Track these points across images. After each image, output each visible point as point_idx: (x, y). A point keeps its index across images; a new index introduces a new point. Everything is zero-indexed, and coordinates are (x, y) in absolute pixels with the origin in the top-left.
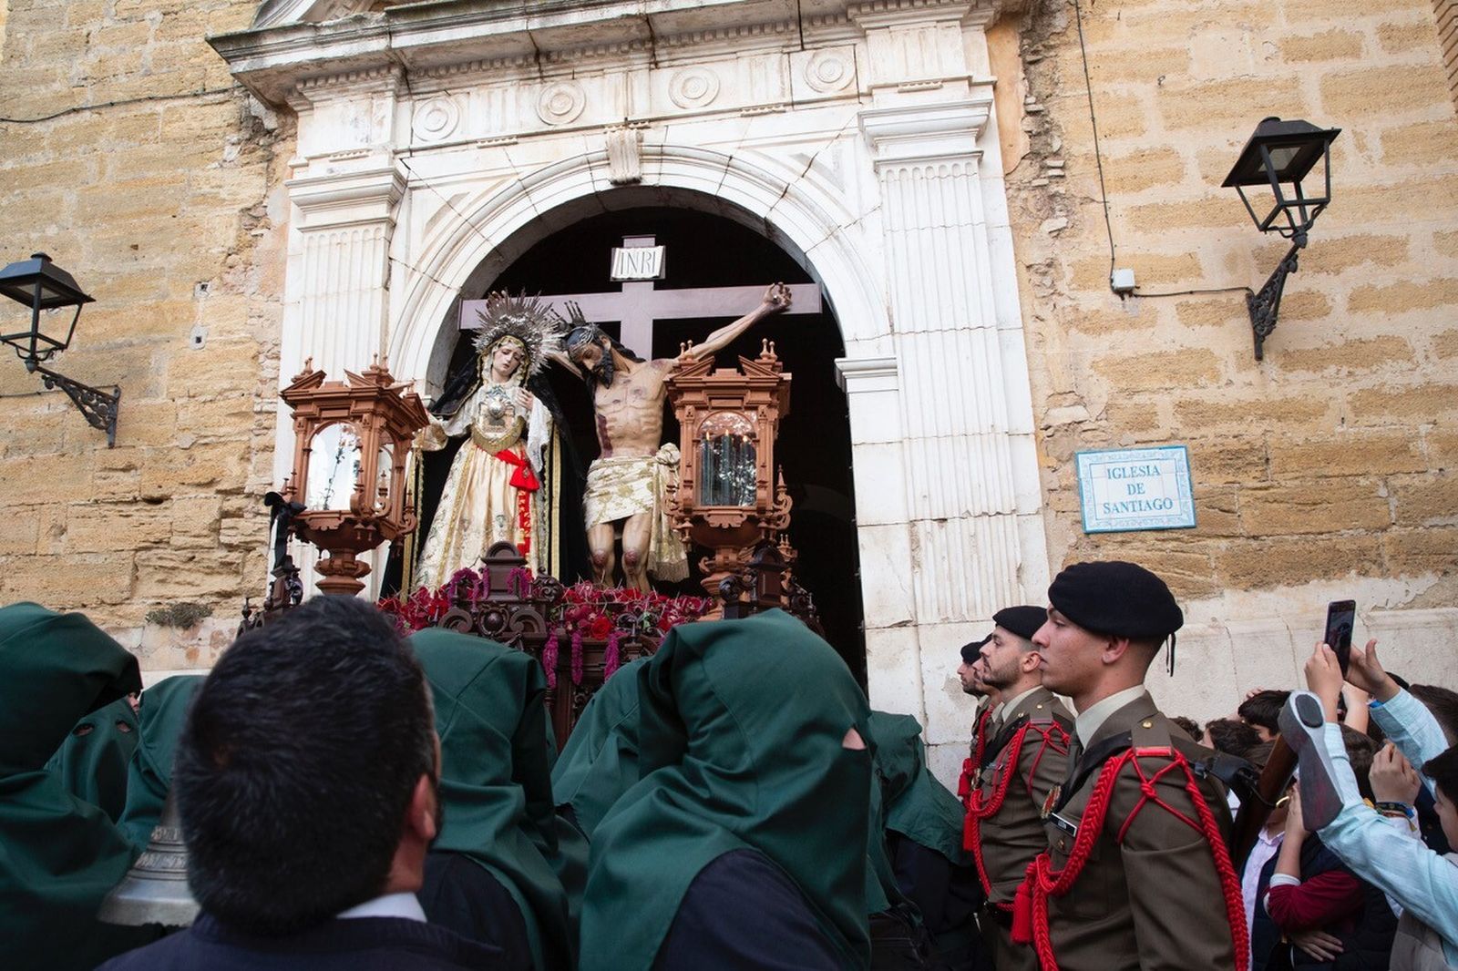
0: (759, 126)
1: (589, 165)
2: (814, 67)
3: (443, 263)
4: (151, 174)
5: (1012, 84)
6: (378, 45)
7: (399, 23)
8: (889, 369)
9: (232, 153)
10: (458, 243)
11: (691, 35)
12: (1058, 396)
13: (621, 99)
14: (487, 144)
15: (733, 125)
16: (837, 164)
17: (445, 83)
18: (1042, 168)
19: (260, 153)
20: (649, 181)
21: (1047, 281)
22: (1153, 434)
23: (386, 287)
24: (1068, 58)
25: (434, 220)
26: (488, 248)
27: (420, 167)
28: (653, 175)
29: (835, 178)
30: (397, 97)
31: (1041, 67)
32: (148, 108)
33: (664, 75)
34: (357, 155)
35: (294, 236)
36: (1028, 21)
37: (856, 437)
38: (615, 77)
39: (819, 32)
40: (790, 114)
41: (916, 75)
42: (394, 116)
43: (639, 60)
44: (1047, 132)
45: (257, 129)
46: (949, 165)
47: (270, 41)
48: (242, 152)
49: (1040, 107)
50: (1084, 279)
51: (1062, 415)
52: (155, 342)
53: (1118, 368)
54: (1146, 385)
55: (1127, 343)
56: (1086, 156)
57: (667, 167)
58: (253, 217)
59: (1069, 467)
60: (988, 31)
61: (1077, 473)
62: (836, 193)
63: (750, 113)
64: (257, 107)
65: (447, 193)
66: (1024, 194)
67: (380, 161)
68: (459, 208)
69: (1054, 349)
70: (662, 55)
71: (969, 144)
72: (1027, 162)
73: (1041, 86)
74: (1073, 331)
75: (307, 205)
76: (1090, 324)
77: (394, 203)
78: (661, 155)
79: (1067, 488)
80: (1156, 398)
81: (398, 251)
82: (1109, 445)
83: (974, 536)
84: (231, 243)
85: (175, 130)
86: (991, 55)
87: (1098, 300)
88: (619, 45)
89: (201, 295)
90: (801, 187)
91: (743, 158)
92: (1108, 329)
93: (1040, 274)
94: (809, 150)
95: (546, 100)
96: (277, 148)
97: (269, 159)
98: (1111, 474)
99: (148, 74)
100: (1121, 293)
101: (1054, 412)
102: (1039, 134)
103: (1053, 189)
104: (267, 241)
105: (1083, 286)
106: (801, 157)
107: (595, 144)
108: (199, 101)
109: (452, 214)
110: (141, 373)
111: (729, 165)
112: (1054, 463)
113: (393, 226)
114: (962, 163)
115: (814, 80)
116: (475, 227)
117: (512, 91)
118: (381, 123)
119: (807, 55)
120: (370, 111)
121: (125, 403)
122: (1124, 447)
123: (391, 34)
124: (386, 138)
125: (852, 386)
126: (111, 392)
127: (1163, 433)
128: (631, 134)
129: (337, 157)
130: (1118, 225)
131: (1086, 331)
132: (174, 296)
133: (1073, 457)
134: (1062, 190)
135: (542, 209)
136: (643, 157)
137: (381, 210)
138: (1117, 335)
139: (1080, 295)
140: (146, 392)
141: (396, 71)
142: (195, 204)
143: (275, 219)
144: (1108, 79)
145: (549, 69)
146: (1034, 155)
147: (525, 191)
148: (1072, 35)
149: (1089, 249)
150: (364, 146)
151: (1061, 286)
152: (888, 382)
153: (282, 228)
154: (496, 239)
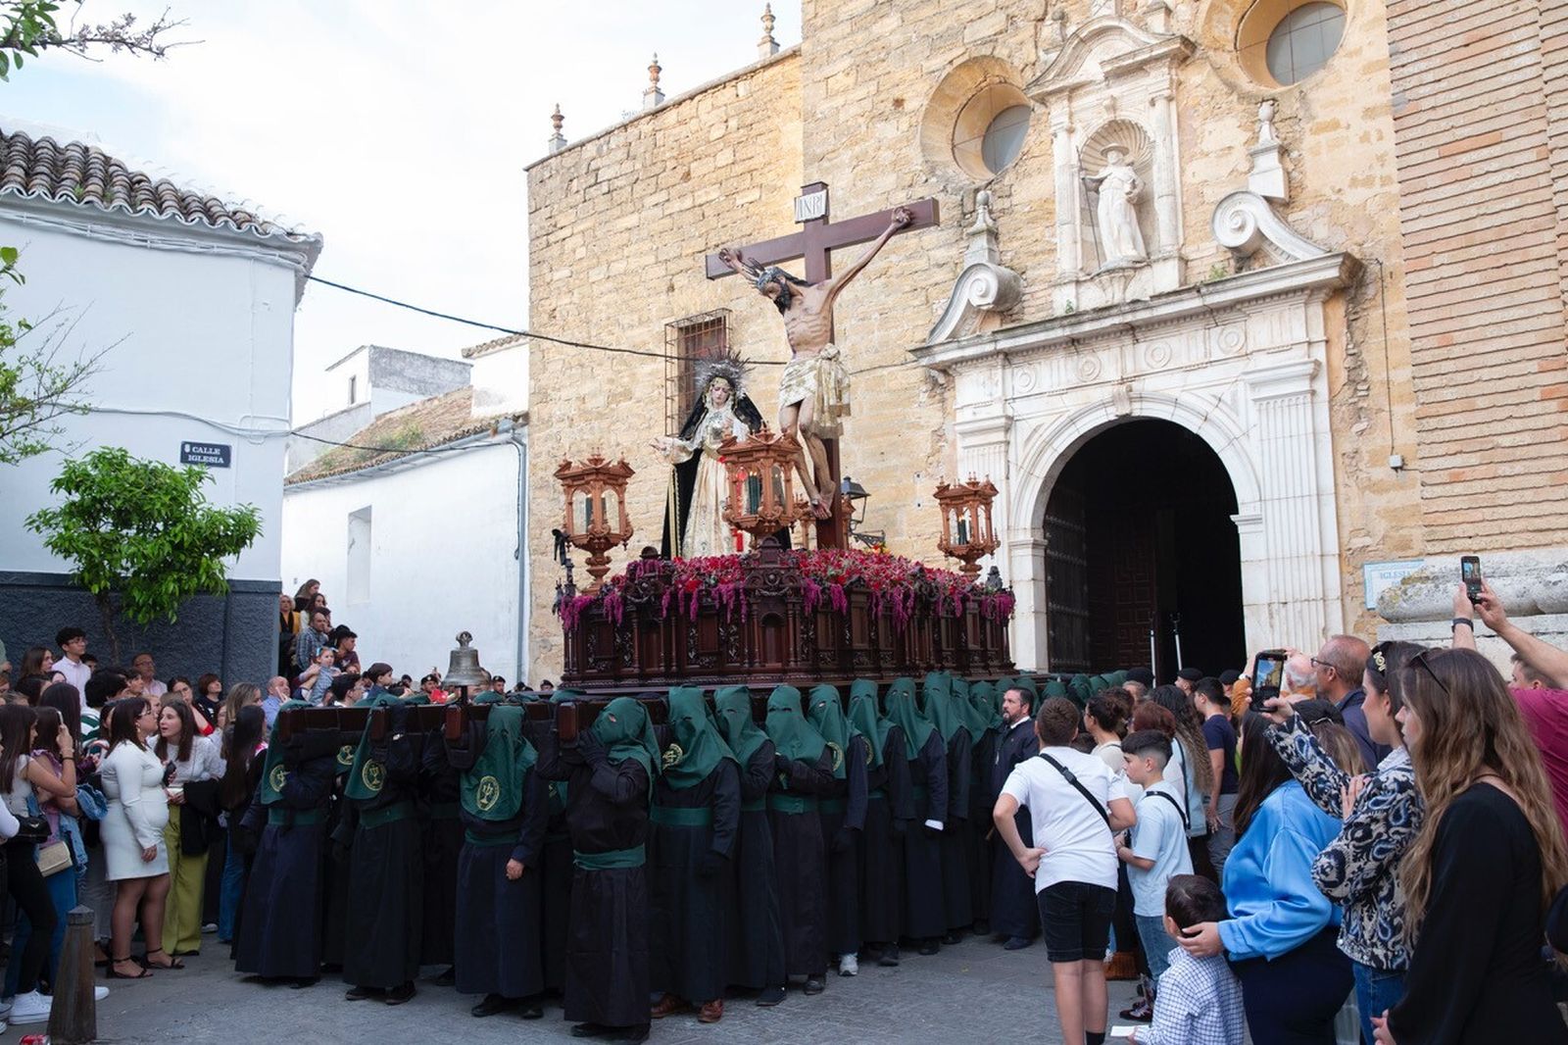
0: (1194, 378)
1: (1104, 405)
2: (1222, 337)
3: (1034, 465)
4: (886, 412)
5: (1339, 337)
6: (989, 348)
7: (999, 336)
8: (1256, 520)
9: (924, 397)
10: (1041, 452)
11: (1153, 324)
12: (1355, 532)
13: (1119, 364)
14: (1052, 394)
15: (1178, 376)
16: (1234, 400)
17: (1027, 358)
18: (1356, 390)
19: (938, 397)
20: (1136, 413)
21: (1354, 463)
22: (1409, 553)
23: (1008, 478)
24: (1374, 316)
25: (1029, 439)
26: (1056, 455)
27: (1019, 409)
28: (1141, 410)
29: (1234, 407)
30: (1004, 367)
31: (1358, 324)
32: (879, 372)
33: (1142, 347)
34: (987, 404)
35: (960, 444)
36: (1353, 291)
37: (1243, 558)
38: (1115, 350)
39: (1224, 316)
40: (1210, 370)
41: (1278, 342)
42: (1003, 379)
43: (1128, 340)
44: (1360, 366)
45: (935, 383)
46: (1294, 399)
47: (935, 349)
48: (929, 397)
49: (1355, 351)
50: (1376, 459)
51: (1358, 542)
52: (898, 507)
53: (1391, 514)
54: (1405, 524)
55: (1397, 499)
56: (1382, 383)
57: (1145, 405)
58: (938, 435)
59: (1360, 572)
60: (1325, 303)
61: (1363, 575)
62: (1234, 416)
63: (1189, 369)
64: (934, 373)
65: (1034, 423)
66: (1344, 408)
67: (997, 410)
68: (1040, 432)
69: (1355, 504)
70: (1139, 336)
71: (1305, 385)
72: (1346, 387)
73: (1358, 337)
74: (1367, 492)
75: (964, 434)
76: (1377, 488)
77: (1007, 430)
78: (1141, 398)
79: (1359, 584)
80: (1413, 531)
81: (1012, 458)
82: (1384, 559)
83: (1301, 612)
84: (929, 451)
85: (893, 385)
86: (1326, 319)
87: (1382, 473)
88: (1115, 333)
89: (917, 479)
90: (1216, 414)
91: (1185, 398)
92: (1387, 490)
93: (1347, 461)
94: (1218, 391)
95: (1080, 367)
96: (946, 395)
97: (943, 401)
98: (1382, 576)
99: (877, 352)
100: (1396, 469)
101: (1354, 541)
102: (1354, 368)
103: (1360, 404)
104: (947, 450)
105: (1374, 465)
106: (1214, 396)
107: (1105, 393)
108: (904, 367)
109: (1037, 436)
110: (893, 523)
111: (1176, 402)
112: (1351, 569)
113: (1008, 443)
114: (1301, 397)
115: (1223, 346)
116: (1049, 443)
117: (1062, 361)
118: (996, 384)
119: (1218, 329)
120: (990, 378)
121: (888, 540)
122: (1393, 561)
123: (996, 341)
124: (1000, 394)
125: (1240, 530)
126: (880, 535)
127: (1415, 552)
128: (1123, 388)
129: (977, 406)
130: (1398, 425)
131: (1374, 492)
132: (905, 481)
133: (1362, 567)
134: (1365, 405)
135: (1083, 432)
136: (1131, 400)
137: (1000, 436)
138: (1392, 494)
139: (1370, 470)
140: (898, 533)
141: (1001, 356)
142: (909, 428)
143: (949, 436)
144: (1399, 329)
145: (1081, 348)
146: (1351, 382)
147: (1072, 421)
148: (1379, 299)
149: (1379, 442)
150: (989, 399)
151: (1362, 466)
152: (1261, 527)
153: (953, 445)
154: (1061, 450)
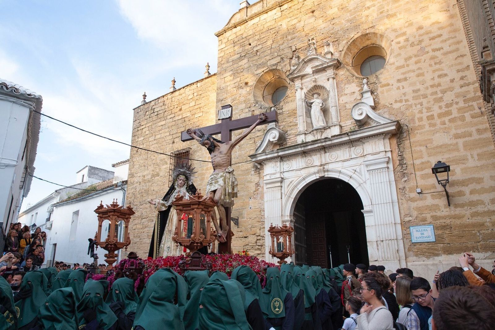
0: (346, 164)
1: (315, 173)
2: (355, 150)
3: (291, 194)
4: (240, 177)
5: (395, 150)
6: (276, 155)
7: (279, 151)
8: (371, 212)
9: (253, 172)
10: (293, 190)
11: (331, 147)
12: (406, 215)
13: (320, 160)
14: (297, 170)
15: (340, 163)
16: (360, 171)
17: (288, 159)
18: (402, 167)
19: (258, 172)
20: (326, 176)
21: (403, 191)
22: (426, 222)
23: (281, 198)
24: (407, 143)
25: (289, 185)
26: (298, 190)
27: (286, 175)
28: (327, 175)
29: (360, 173)
30: (280, 162)
31: (401, 145)
32: (238, 165)
33: (327, 154)
34: (274, 174)
35: (265, 188)
36: (398, 135)
37: (366, 224)
38: (318, 155)
39: (355, 143)
40: (351, 161)
41: (375, 151)
42: (280, 166)
43: (323, 152)
44: (403, 159)
45: (257, 168)
46: (382, 170)
47: (258, 155)
48: (255, 172)
49: (401, 154)
50: (411, 190)
51: (407, 219)
52: (244, 209)
53: (418, 209)
54: (424, 212)
55: (420, 204)
56: (411, 164)
57: (329, 173)
58: (258, 185)
59: (408, 230)
60: (389, 139)
61: (410, 231)
62: (360, 176)
63: (344, 161)
64: (256, 164)
65: (291, 180)
66: (398, 173)
67: (278, 175)
68: (293, 183)
69: (405, 205)
70: (327, 150)
71: (385, 165)
72: (399, 166)
73: (402, 150)
74: (409, 202)
75: (267, 184)
76: (412, 200)
77: (281, 182)
78: (328, 171)
79: (408, 234)
80: (427, 215)
81: (283, 191)
82: (417, 225)
83: (388, 244)
84: (254, 190)
85: (243, 169)
86: (390, 144)
87: (413, 195)
88: (318, 150)
89: (250, 200)
90: (354, 176)
91: (343, 171)
92: (416, 201)
93: (401, 191)
94: (355, 168)
95: (306, 161)
96: (260, 172)
97: (259, 173)
98: (417, 231)
99: (238, 158)
100: (419, 193)
101: (405, 218)
102: (401, 160)
103: (404, 172)
104: (260, 189)
105: (411, 192)
106: (353, 170)
107: (315, 169)
108: (246, 163)
109: (292, 184)
110: (242, 214)
111: (340, 172)
112: (405, 229)
113: (282, 187)
114: (384, 169)
115: (355, 153)
116: (296, 186)
117: (300, 159)
118: (278, 167)
119: (354, 148)
120: (276, 165)
121: (239, 220)
122: (420, 225)
123: (278, 152)
124: (279, 170)
125: (365, 215)
126: (237, 218)
127: (428, 222)
128: (322, 167)
129: (271, 174)
130: (418, 178)
131: (412, 201)
132: (246, 200)
133: (409, 228)
134: (406, 172)
135: (307, 182)
136: (324, 171)
137: (279, 184)
138: (418, 202)
139: (410, 194)
140: (243, 218)
141: (279, 158)
142: (248, 183)
143: (261, 185)
144: (416, 147)
145: (306, 155)
146: (400, 164)
147: (304, 179)
148: (408, 137)
149: (412, 184)
150: (275, 172)
151: (406, 192)
152: (371, 214)
153: (263, 187)
154: (300, 189)
